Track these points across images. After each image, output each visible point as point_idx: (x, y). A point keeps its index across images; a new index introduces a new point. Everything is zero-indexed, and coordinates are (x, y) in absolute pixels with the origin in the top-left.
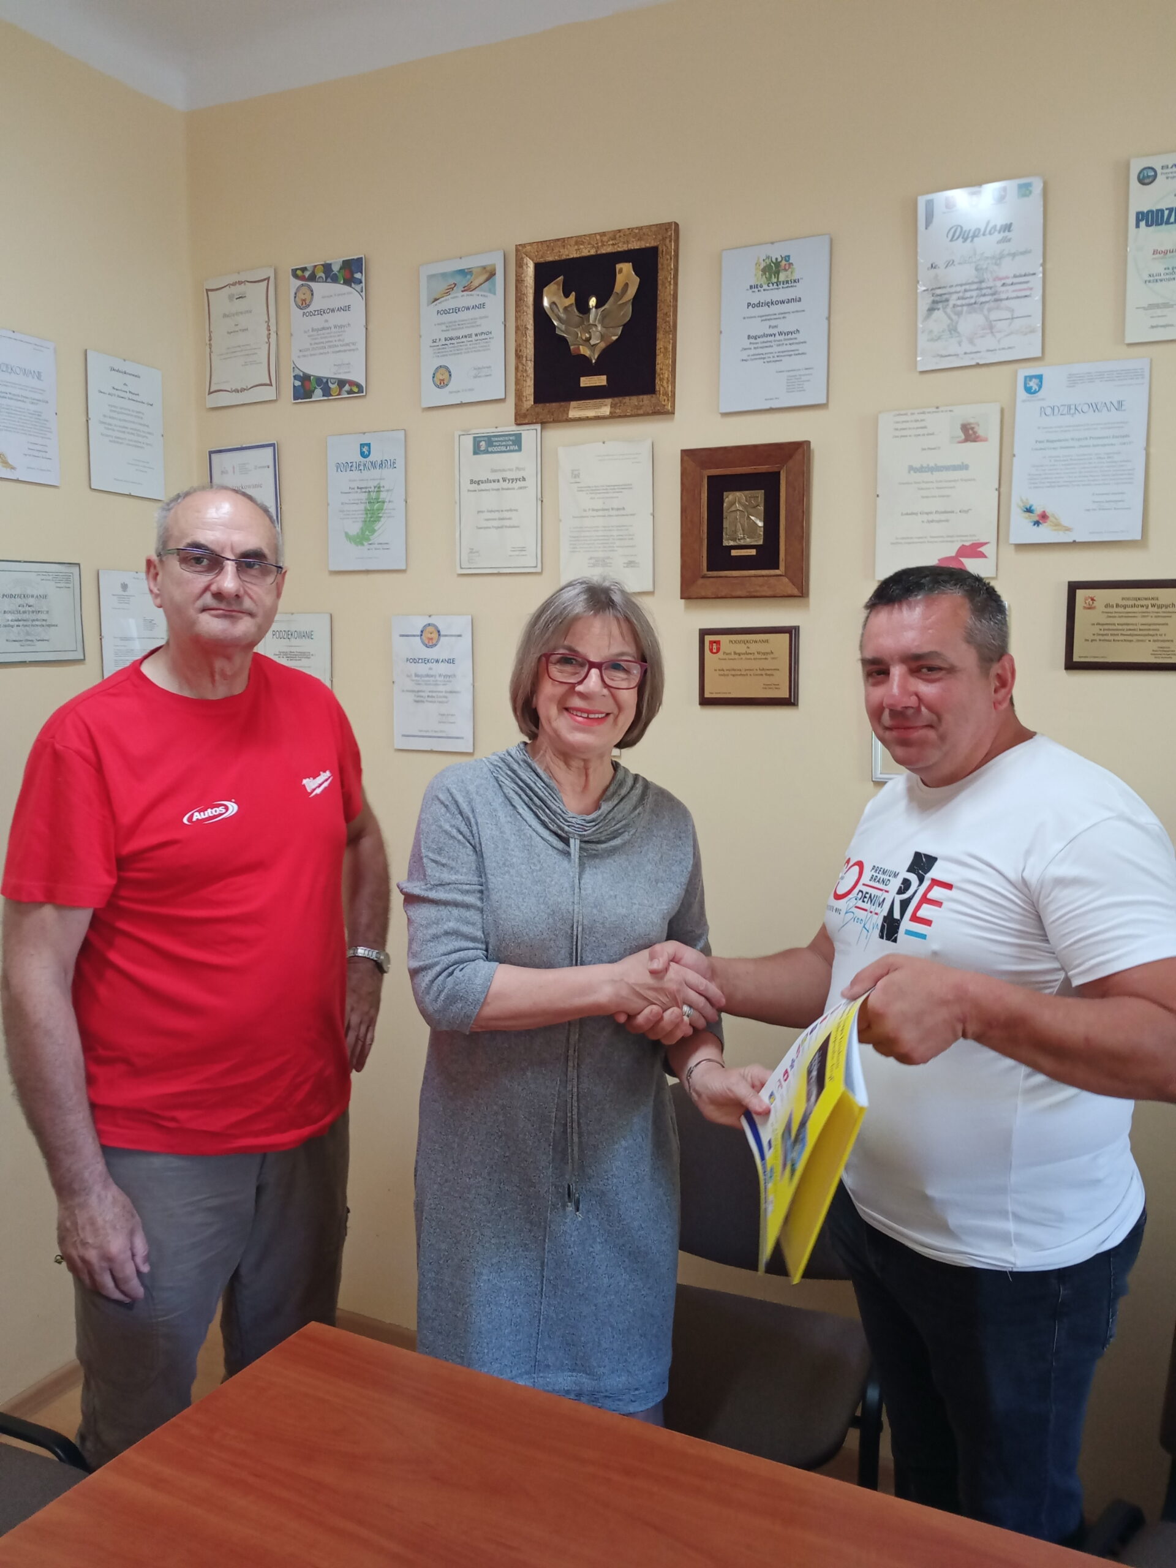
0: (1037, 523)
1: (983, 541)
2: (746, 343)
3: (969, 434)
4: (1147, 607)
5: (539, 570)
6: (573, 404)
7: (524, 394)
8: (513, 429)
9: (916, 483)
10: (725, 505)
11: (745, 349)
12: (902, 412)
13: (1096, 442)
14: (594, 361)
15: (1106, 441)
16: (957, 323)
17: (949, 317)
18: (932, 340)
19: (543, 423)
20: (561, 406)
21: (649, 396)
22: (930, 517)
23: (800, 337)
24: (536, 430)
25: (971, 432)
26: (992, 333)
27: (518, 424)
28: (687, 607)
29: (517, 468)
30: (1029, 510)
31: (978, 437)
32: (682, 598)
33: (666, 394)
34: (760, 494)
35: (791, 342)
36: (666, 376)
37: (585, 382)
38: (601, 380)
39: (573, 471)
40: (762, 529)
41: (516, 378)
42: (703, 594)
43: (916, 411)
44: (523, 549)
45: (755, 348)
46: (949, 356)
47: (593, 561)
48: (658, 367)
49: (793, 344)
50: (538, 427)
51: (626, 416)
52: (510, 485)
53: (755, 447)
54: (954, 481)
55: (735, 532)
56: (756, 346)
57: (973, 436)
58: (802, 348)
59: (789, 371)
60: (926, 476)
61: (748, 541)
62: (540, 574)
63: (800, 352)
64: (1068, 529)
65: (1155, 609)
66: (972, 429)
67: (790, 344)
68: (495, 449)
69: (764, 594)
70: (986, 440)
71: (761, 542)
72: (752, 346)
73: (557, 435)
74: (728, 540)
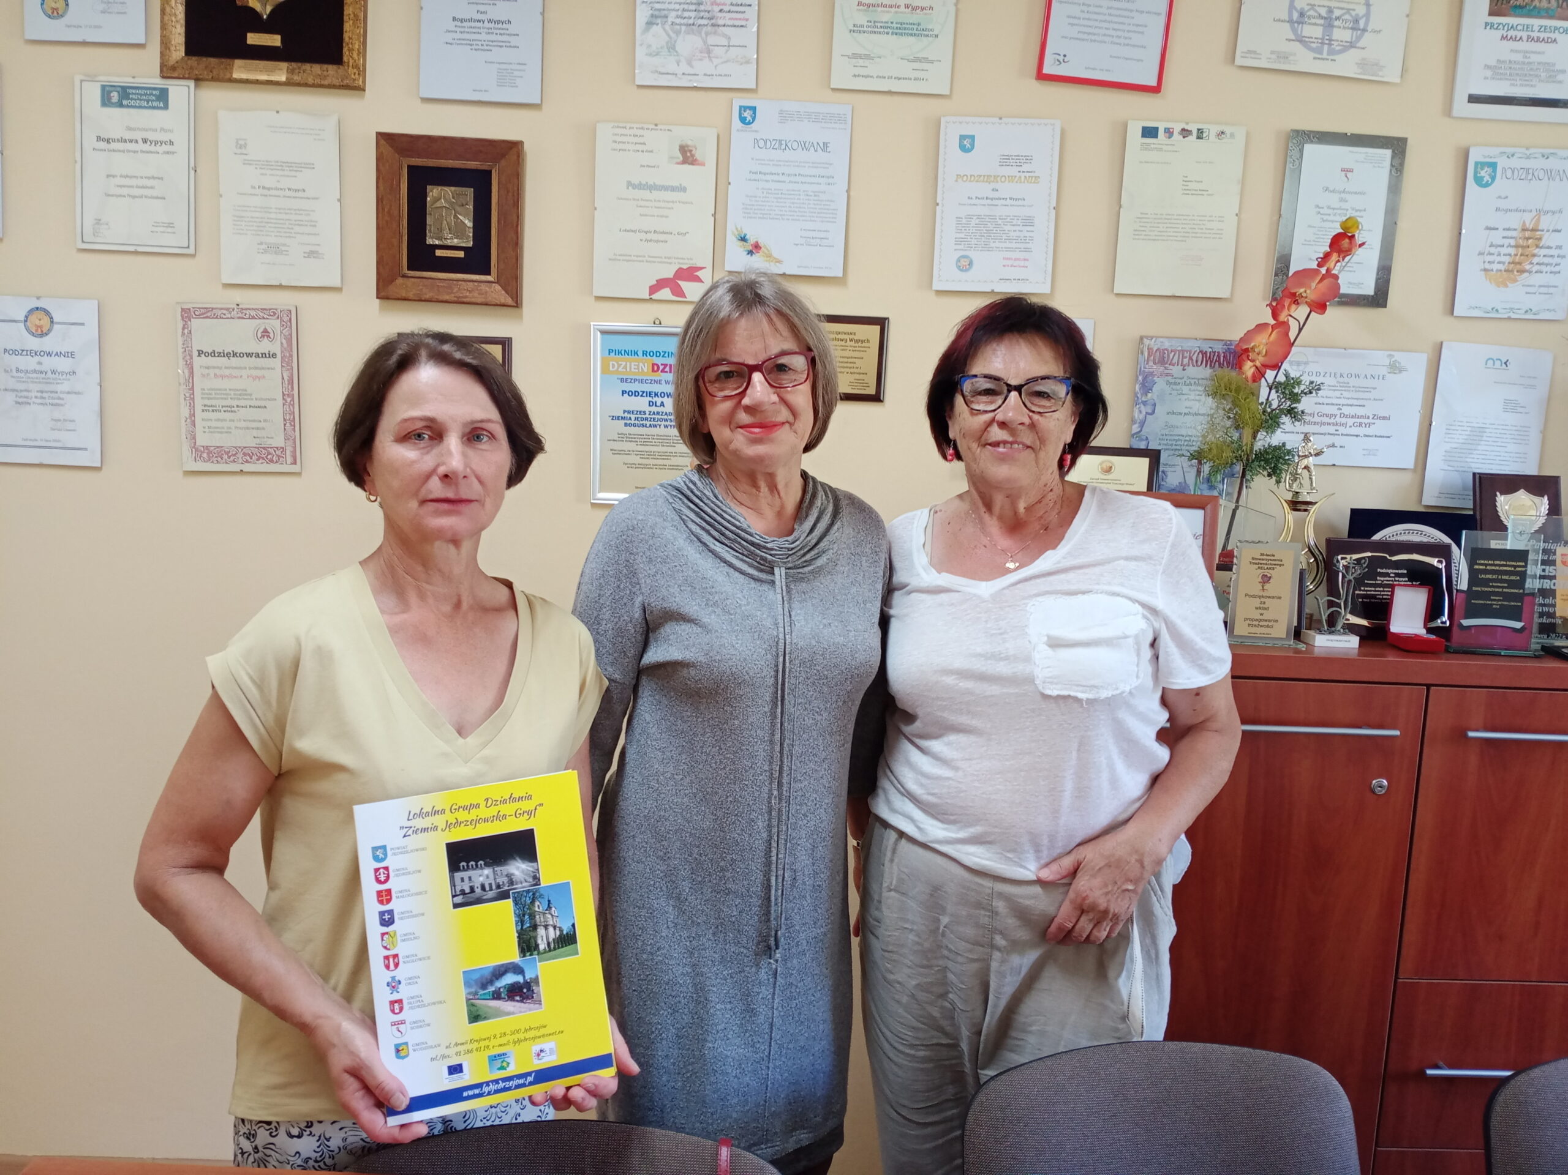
0: (750, 253)
1: (699, 265)
2: (452, 25)
3: (687, 156)
4: (846, 341)
5: (191, 251)
6: (238, 63)
7: (173, 42)
8: (158, 82)
9: (634, 199)
10: (428, 199)
11: (449, 32)
12: (621, 125)
13: (804, 179)
14: (265, 17)
15: (813, 180)
16: (675, 42)
17: (668, 35)
18: (650, 55)
19: (198, 80)
20: (222, 63)
21: (335, 67)
22: (649, 236)
23: (512, 29)
24: (189, 87)
25: (689, 154)
26: (709, 57)
27: (163, 77)
28: (381, 308)
29: (162, 130)
30: (743, 239)
31: (696, 160)
32: (377, 298)
33: (356, 67)
34: (470, 192)
35: (502, 32)
36: (357, 46)
37: (253, 39)
38: (275, 40)
39: (237, 140)
40: (471, 230)
41: (162, 21)
42: (404, 295)
43: (635, 126)
44: (170, 225)
45: (461, 32)
46: (668, 74)
47: (264, 246)
48: (346, 36)
49: (504, 34)
50: (192, 83)
51: (306, 85)
52: (153, 148)
53: (464, 140)
54: (673, 202)
55: (441, 230)
56: (462, 30)
57: (691, 159)
58: (514, 41)
59: (499, 63)
60: (645, 194)
61: (455, 242)
62: (193, 256)
63: (512, 44)
64: (779, 262)
65: (852, 343)
66: (691, 151)
67: (501, 34)
68: (132, 103)
69: (473, 300)
70: (703, 164)
71: (471, 244)
72: (458, 30)
73: (215, 96)
74: (432, 237)
